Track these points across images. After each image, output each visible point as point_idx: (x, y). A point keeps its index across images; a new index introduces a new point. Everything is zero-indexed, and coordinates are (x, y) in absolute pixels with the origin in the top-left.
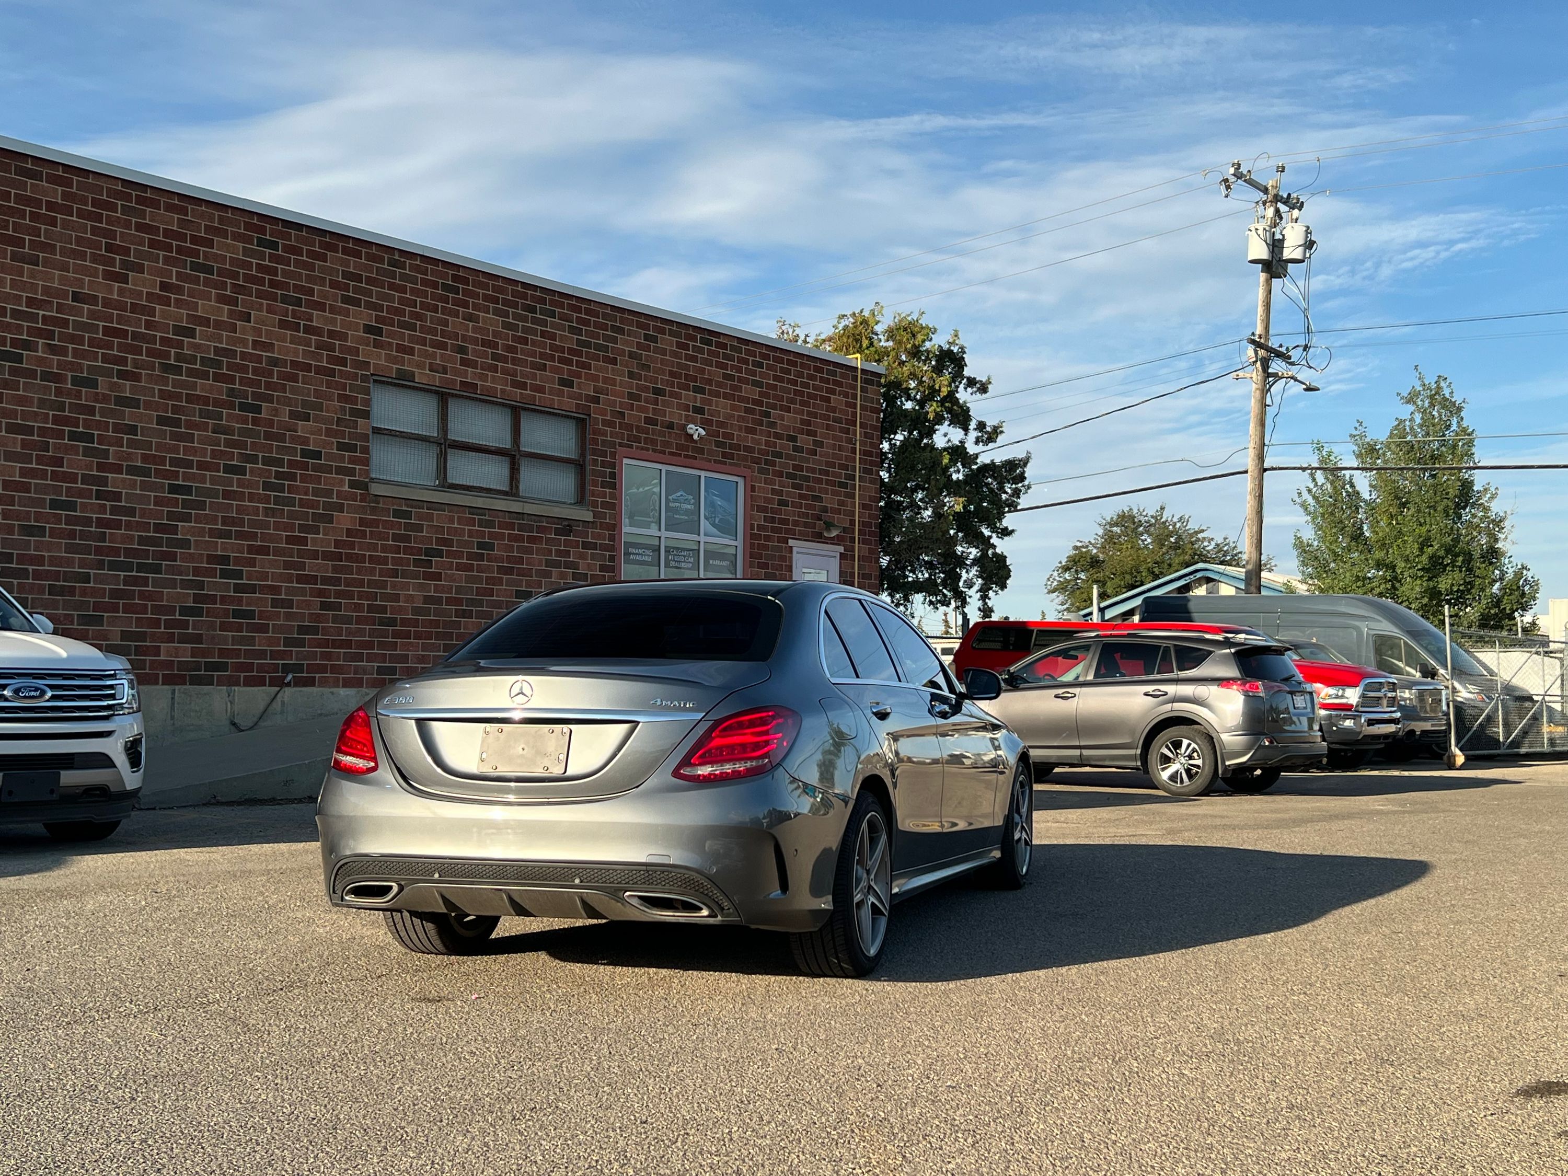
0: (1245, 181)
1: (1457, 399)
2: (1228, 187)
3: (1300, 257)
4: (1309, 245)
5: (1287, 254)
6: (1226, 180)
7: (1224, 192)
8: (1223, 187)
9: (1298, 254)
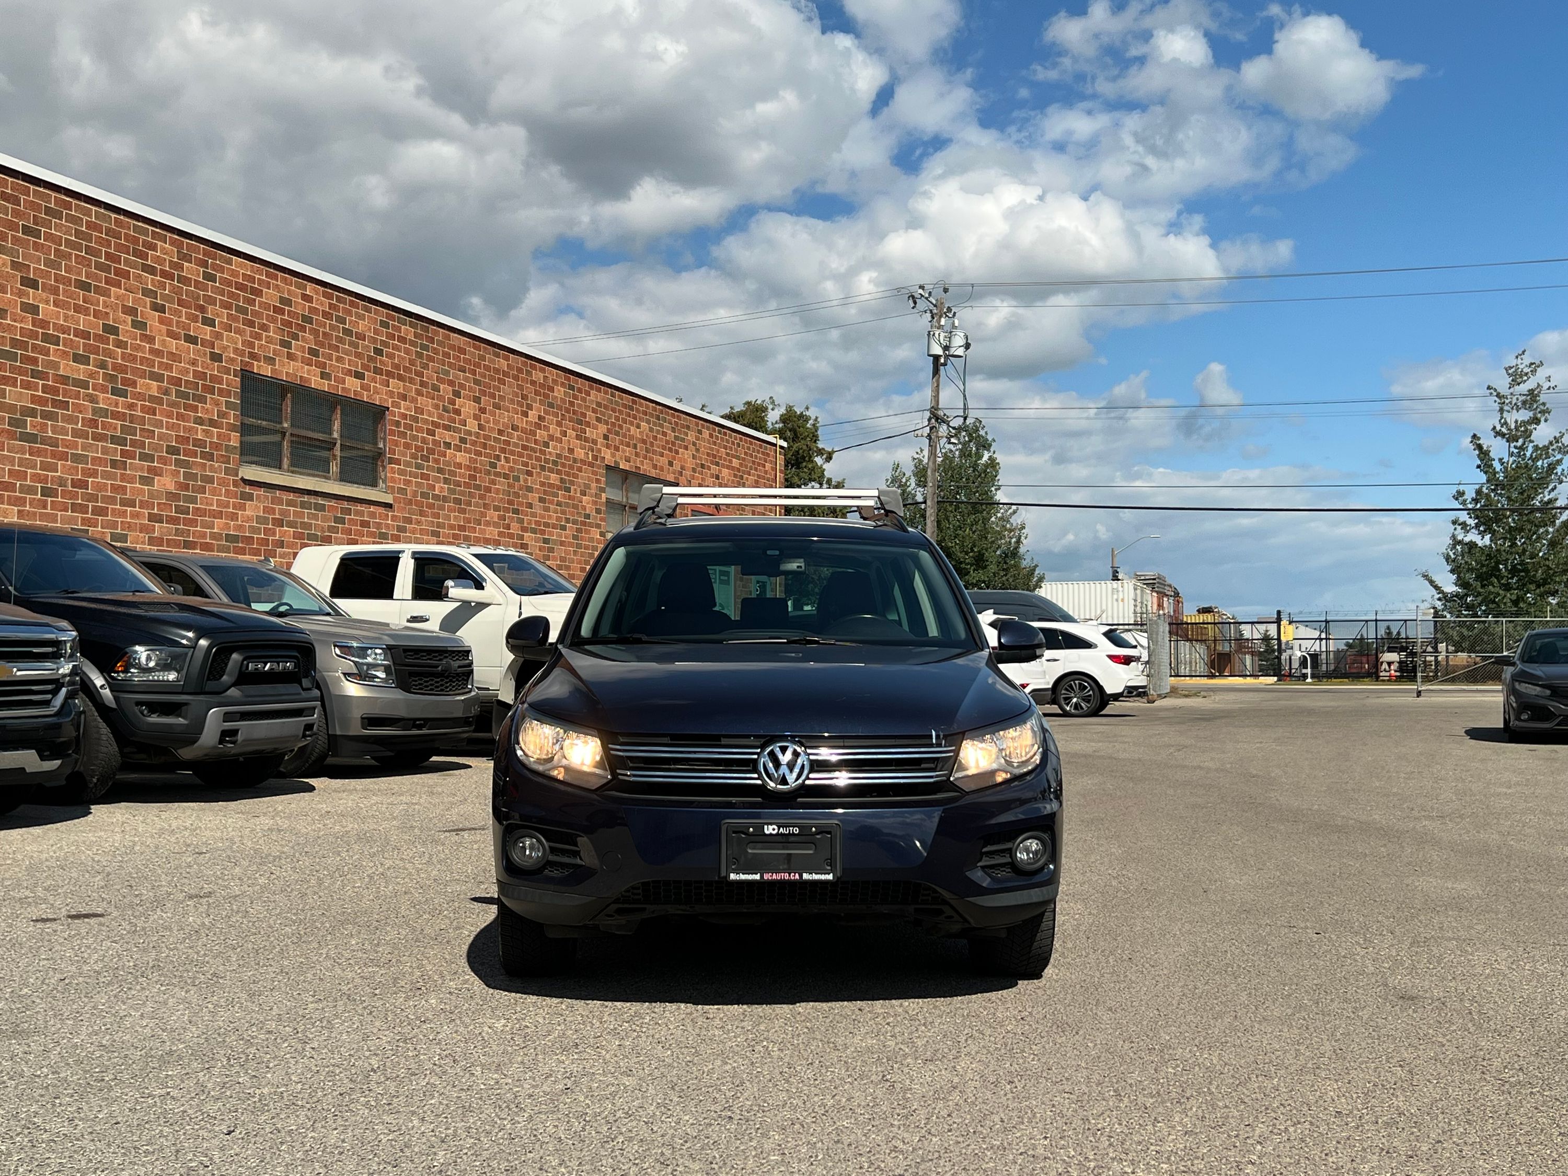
0: (927, 298)
1: (990, 438)
2: (915, 303)
3: (961, 354)
4: (967, 346)
5: (952, 351)
6: (913, 297)
7: (912, 305)
8: (911, 301)
9: (960, 352)
